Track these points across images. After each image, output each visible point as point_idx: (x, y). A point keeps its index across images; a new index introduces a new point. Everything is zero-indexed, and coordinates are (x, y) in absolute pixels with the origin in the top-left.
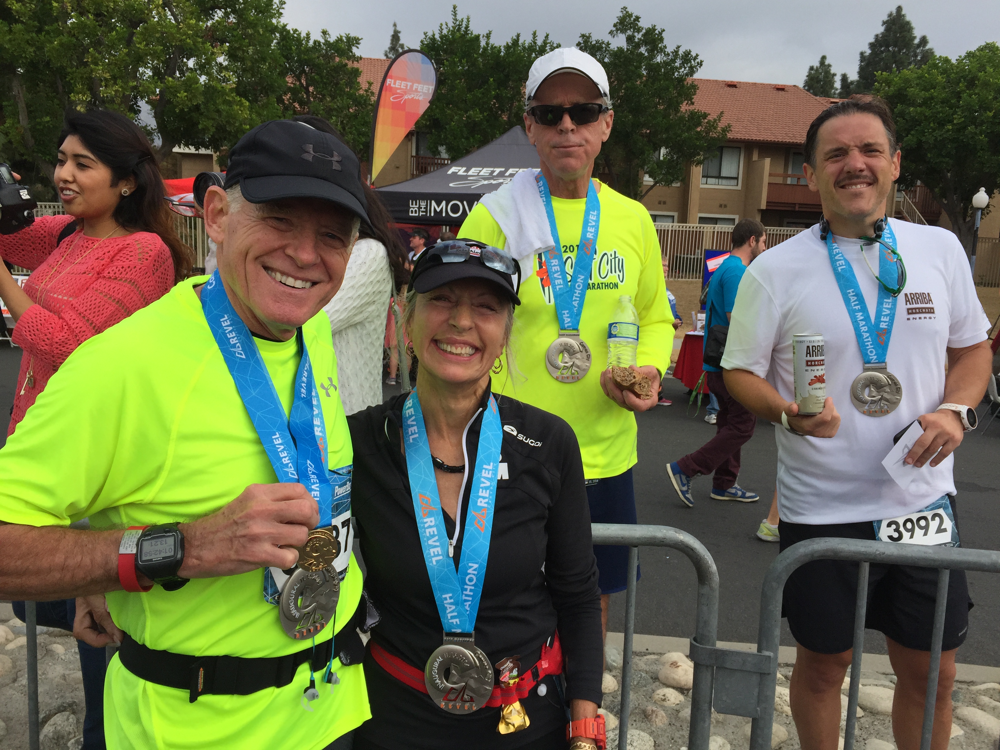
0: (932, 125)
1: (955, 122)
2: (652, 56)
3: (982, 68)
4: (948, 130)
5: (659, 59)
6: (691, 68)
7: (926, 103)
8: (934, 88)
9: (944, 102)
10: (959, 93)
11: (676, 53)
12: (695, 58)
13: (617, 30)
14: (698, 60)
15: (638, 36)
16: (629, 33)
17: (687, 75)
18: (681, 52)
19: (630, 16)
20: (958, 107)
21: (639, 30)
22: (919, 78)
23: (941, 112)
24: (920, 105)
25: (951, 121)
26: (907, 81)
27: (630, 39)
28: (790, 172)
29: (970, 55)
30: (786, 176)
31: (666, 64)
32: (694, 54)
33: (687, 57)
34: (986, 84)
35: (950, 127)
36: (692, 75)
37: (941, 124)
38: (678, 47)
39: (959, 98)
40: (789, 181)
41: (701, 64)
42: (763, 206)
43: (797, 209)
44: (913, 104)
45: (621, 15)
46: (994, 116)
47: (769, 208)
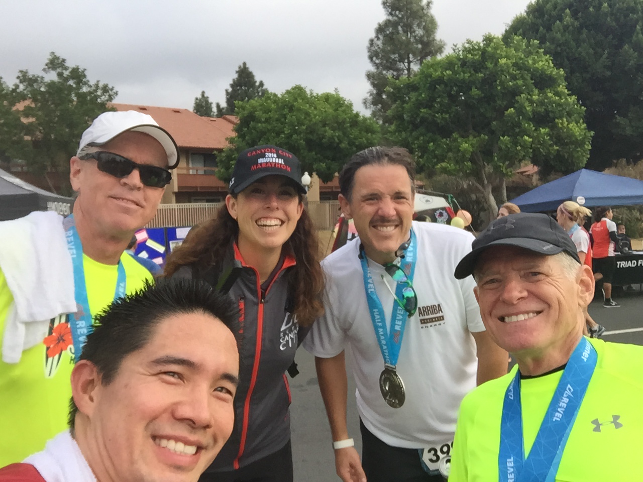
0: (273, 134)
1: (286, 132)
2: (79, 88)
3: (296, 100)
4: (282, 138)
5: (85, 89)
6: (110, 96)
7: (267, 121)
8: (270, 112)
9: (277, 120)
10: (285, 115)
11: (97, 86)
12: (112, 89)
13: (49, 68)
14: (114, 91)
15: (66, 73)
16: (59, 70)
17: (107, 101)
18: (101, 85)
19: (58, 58)
20: (286, 123)
21: (66, 69)
22: (262, 105)
23: (276, 126)
24: (264, 122)
25: (283, 132)
26: (254, 107)
27: (60, 75)
28: (191, 166)
29: (288, 92)
30: (188, 169)
31: (90, 93)
32: (110, 86)
33: (105, 89)
34: (299, 110)
35: (283, 136)
36: (111, 101)
37: (278, 134)
38: (98, 81)
39: (286, 118)
40: (191, 172)
41: (116, 93)
42: (176, 190)
43: (199, 190)
44: (260, 122)
45: (51, 57)
46: (306, 128)
47: (180, 191)
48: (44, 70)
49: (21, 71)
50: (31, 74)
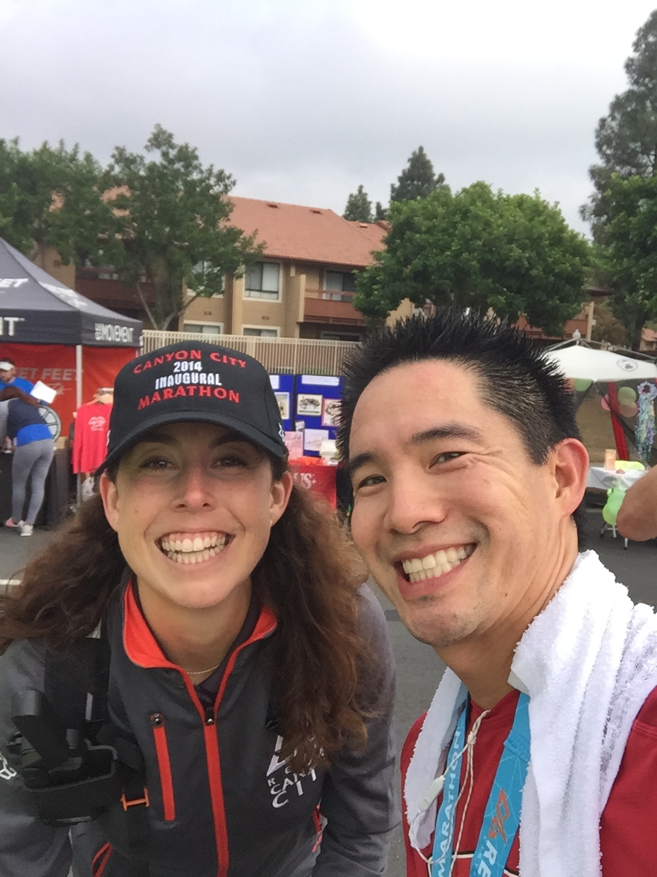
0: (434, 250)
1: (453, 248)
2: (188, 174)
3: (473, 202)
4: (448, 256)
5: (195, 176)
6: (226, 186)
7: (429, 231)
8: (436, 218)
9: (444, 230)
10: (456, 223)
11: (210, 171)
12: (229, 178)
13: (152, 145)
14: (232, 179)
15: (173, 153)
16: (164, 148)
17: (222, 192)
18: (215, 171)
19: (164, 132)
20: (455, 236)
21: (172, 146)
22: (424, 208)
23: (442, 239)
24: (425, 233)
25: (449, 248)
26: (413, 210)
27: (165, 155)
28: (324, 289)
29: (464, 190)
30: (321, 292)
31: (202, 181)
32: (227, 173)
33: (221, 177)
34: (476, 217)
35: (449, 253)
36: (226, 193)
37: (442, 251)
38: (212, 166)
39: (455, 228)
40: (324, 297)
41: (234, 183)
42: (301, 319)
43: (331, 322)
44: (419, 232)
45: (155, 131)
46: (484, 245)
47: (306, 321)
48: (146, 147)
49: (117, 148)
50: (128, 153)
